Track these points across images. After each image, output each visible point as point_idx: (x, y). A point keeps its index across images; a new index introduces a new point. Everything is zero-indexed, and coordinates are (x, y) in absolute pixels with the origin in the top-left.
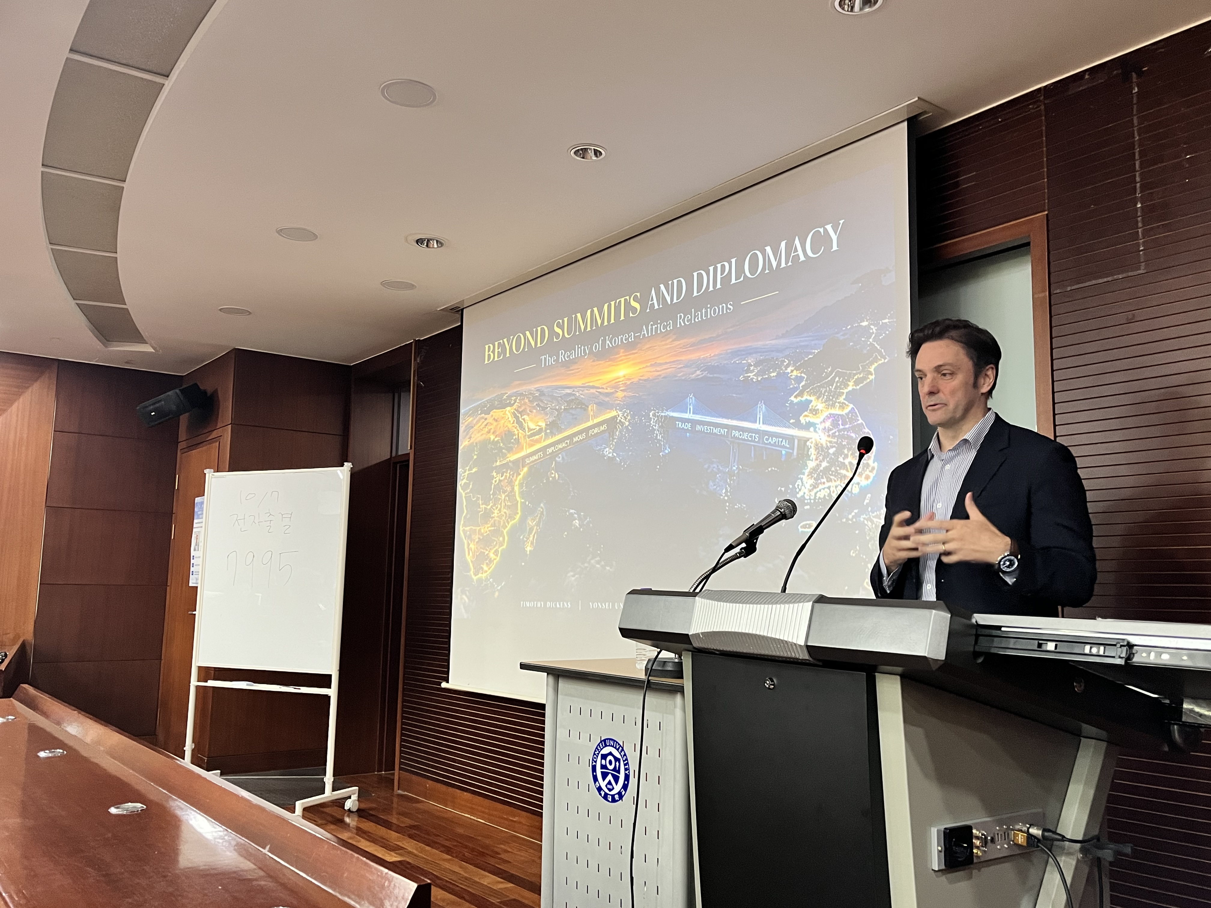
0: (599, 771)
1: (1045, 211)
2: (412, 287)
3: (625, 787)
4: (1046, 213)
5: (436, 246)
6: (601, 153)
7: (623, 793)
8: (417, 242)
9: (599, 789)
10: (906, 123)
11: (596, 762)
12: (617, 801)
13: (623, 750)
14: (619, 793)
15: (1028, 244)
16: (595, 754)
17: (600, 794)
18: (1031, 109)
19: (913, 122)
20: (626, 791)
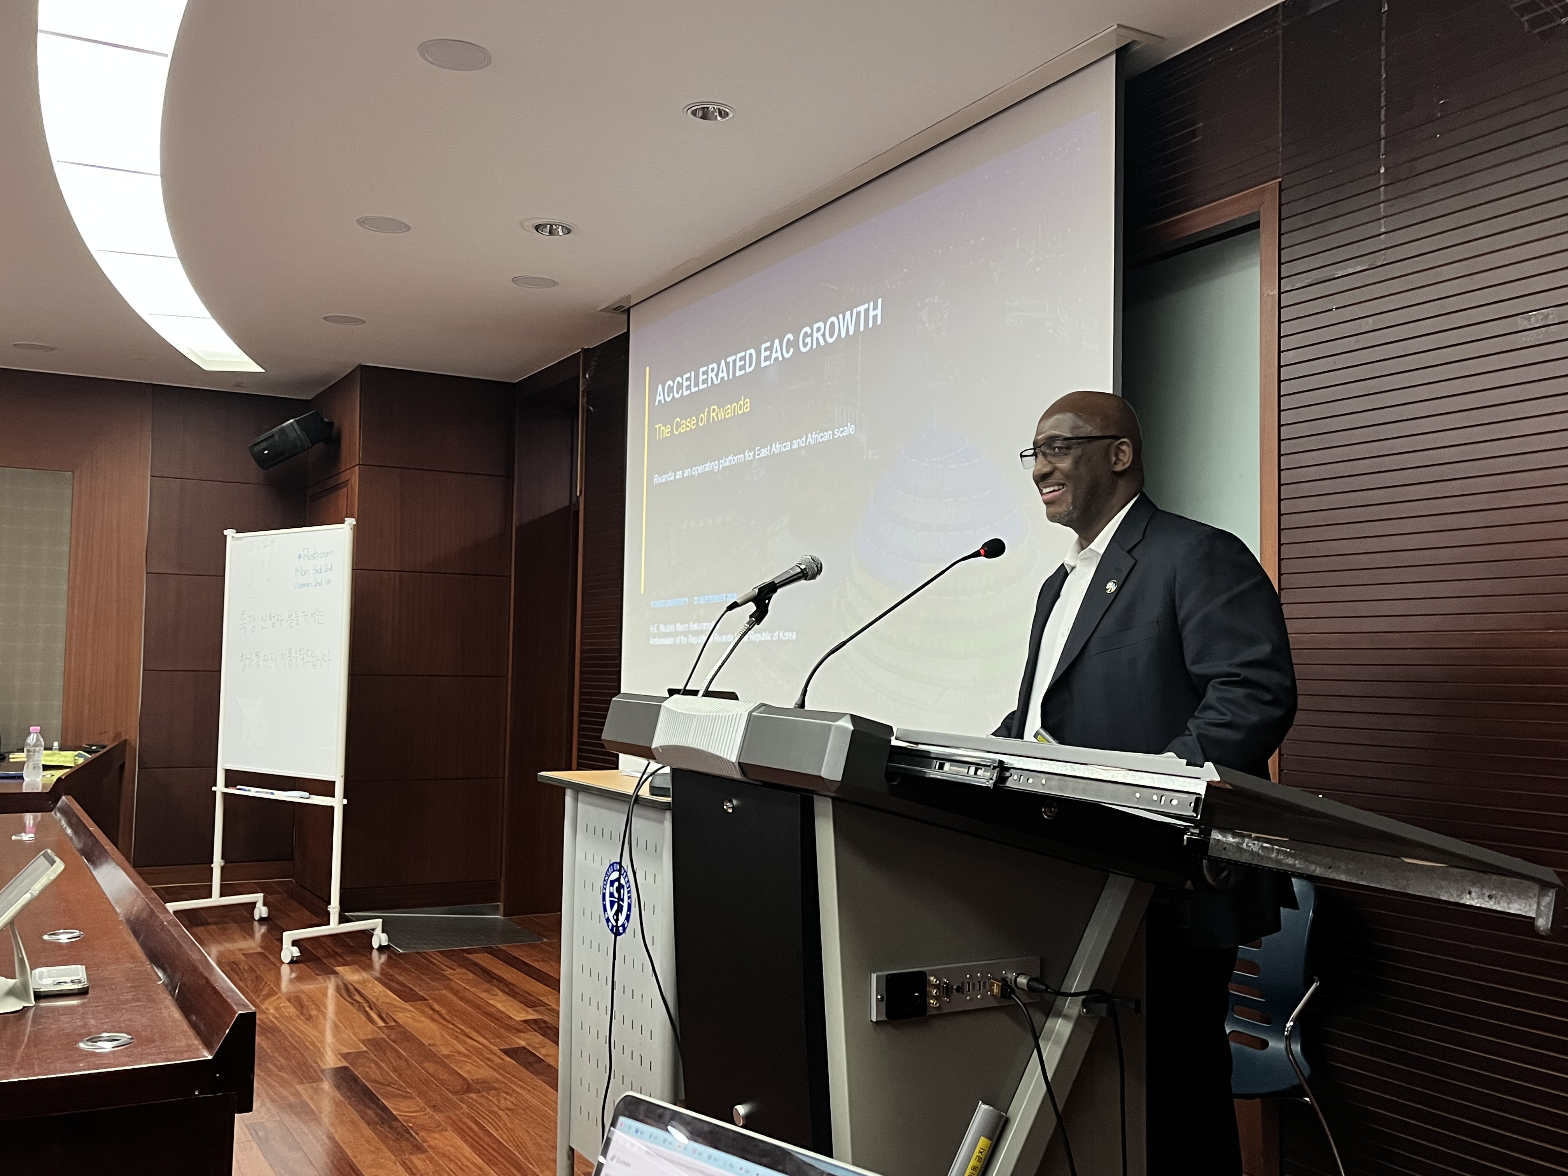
0: (608, 898)
1: (1278, 178)
2: (555, 283)
3: (628, 918)
4: (1280, 180)
5: (561, 233)
6: (727, 114)
7: (626, 925)
8: (537, 228)
9: (608, 920)
10: (1114, 57)
11: (605, 889)
12: (622, 934)
13: (626, 876)
14: (623, 925)
15: (1257, 225)
16: (605, 880)
17: (608, 926)
18: (1266, 34)
19: (1122, 53)
20: (628, 922)
